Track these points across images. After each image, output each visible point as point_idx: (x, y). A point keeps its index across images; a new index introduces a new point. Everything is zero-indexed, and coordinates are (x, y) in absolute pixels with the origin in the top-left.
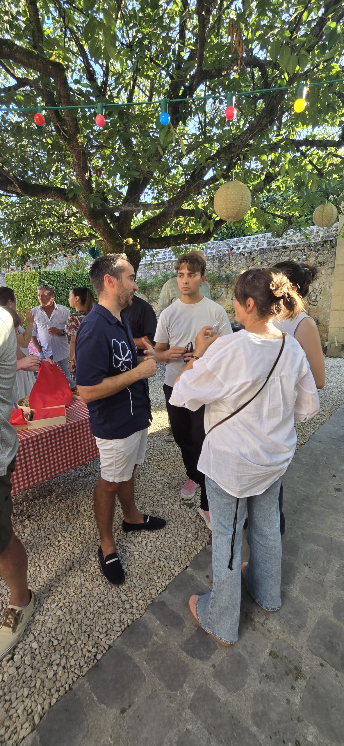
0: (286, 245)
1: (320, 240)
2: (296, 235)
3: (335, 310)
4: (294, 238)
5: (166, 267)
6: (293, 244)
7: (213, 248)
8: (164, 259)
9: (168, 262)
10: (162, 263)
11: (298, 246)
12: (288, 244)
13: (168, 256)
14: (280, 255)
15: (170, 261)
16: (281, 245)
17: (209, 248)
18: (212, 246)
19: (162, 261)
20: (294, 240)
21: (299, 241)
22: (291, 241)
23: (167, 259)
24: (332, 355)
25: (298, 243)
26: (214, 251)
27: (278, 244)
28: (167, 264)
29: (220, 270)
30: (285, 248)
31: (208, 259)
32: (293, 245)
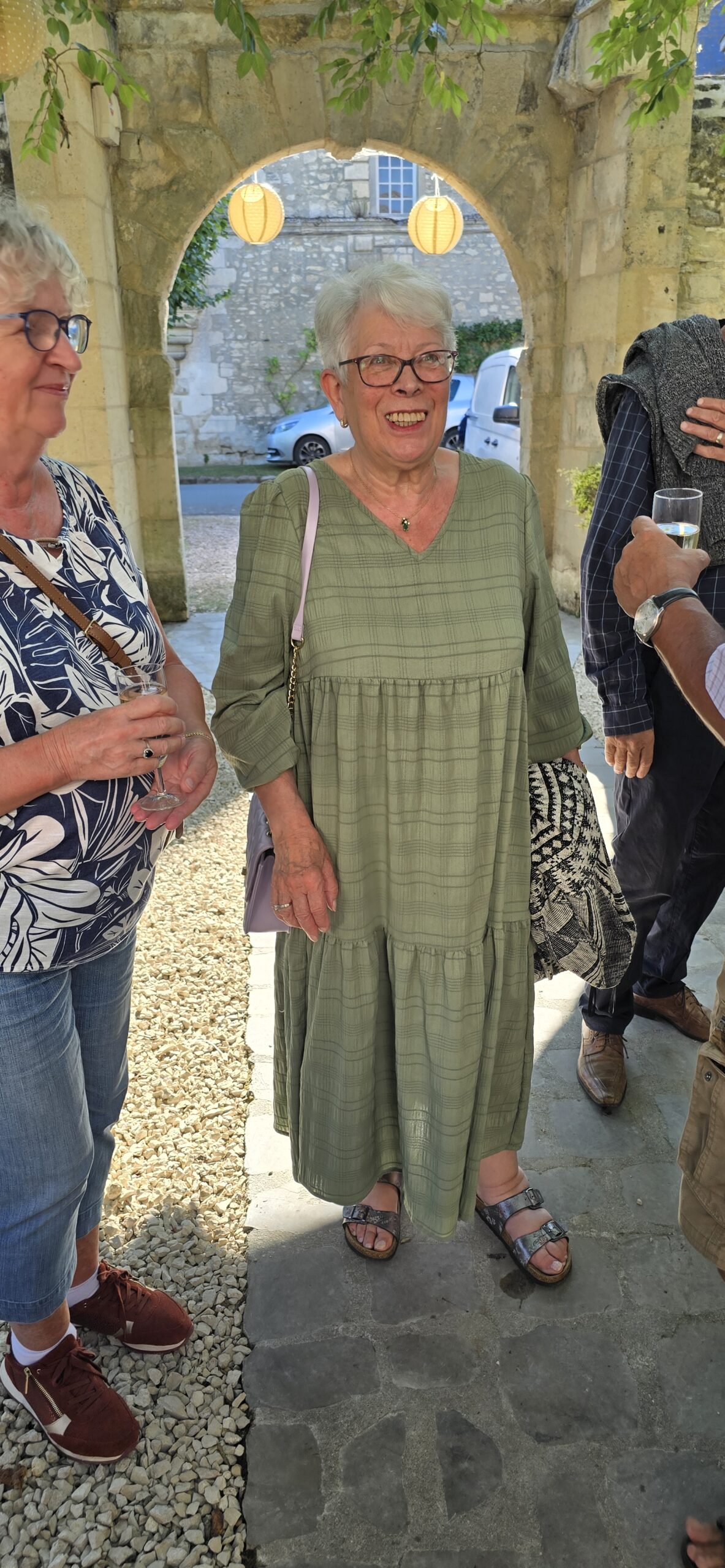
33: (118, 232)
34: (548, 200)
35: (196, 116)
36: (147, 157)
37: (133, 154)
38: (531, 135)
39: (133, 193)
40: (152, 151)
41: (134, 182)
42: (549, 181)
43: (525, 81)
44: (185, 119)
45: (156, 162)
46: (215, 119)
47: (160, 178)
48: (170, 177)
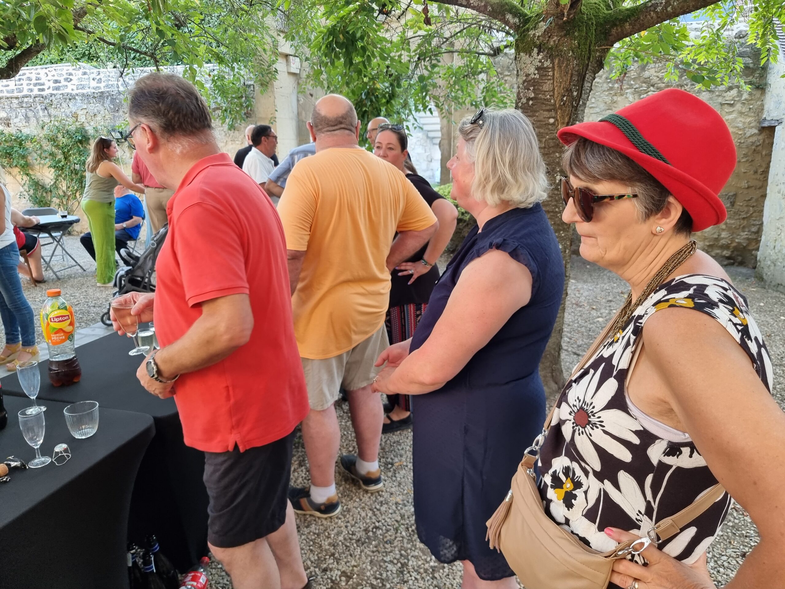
5: (24, 105)
7: (100, 81)
8: (20, 91)
9: (26, 96)
10: (17, 98)
13: (26, 88)
15: (30, 96)
17: (93, 79)
18: (98, 77)
19: (16, 94)
23: (25, 92)
26: (102, 85)
28: (26, 100)
29: (114, 116)
31: (94, 97)
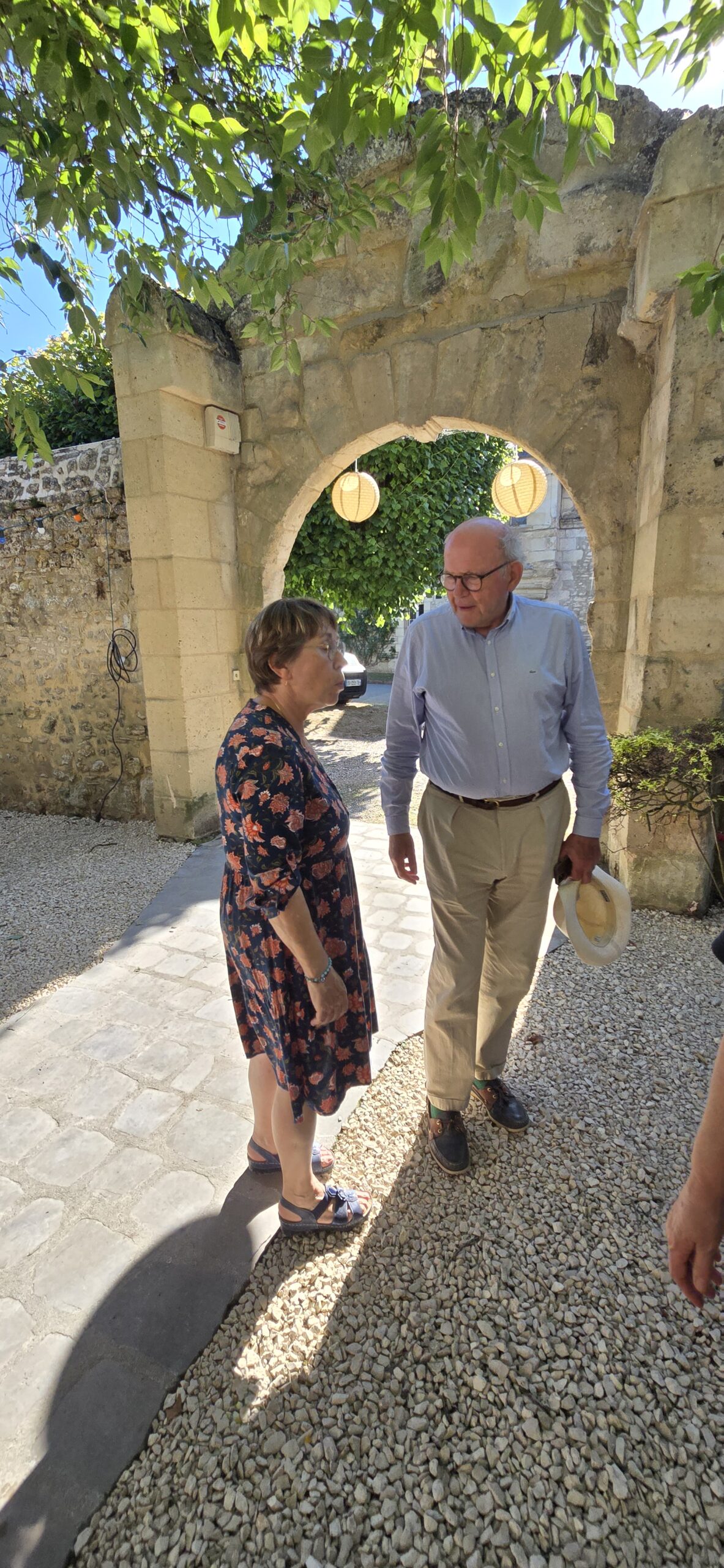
0: (39, 495)
1: (111, 484)
2: (57, 467)
3: (155, 699)
4: (56, 475)
6: (52, 492)
11: (65, 499)
12: (42, 494)
14: (28, 526)
16: (26, 496)
20: (56, 483)
21: (65, 485)
22: (47, 483)
24: (170, 834)
25: (63, 490)
27: (20, 494)
30: (37, 504)
32: (53, 498)
33: (237, 520)
34: (616, 451)
35: (295, 422)
36: (259, 459)
37: (250, 460)
38: (597, 387)
39: (248, 489)
40: (261, 454)
41: (250, 481)
42: (617, 432)
43: (593, 334)
44: (288, 425)
45: (266, 462)
46: (308, 420)
47: (269, 474)
48: (276, 473)
